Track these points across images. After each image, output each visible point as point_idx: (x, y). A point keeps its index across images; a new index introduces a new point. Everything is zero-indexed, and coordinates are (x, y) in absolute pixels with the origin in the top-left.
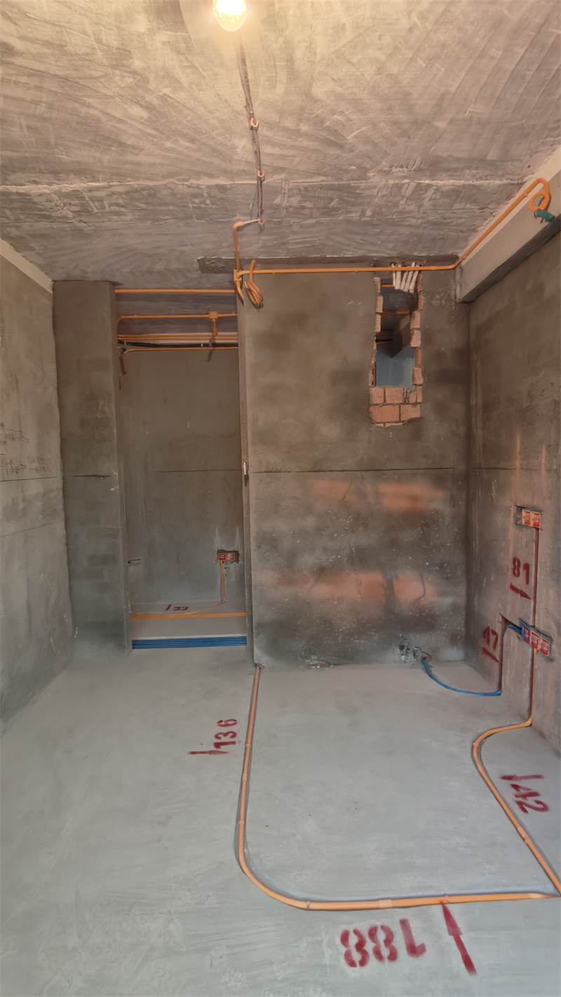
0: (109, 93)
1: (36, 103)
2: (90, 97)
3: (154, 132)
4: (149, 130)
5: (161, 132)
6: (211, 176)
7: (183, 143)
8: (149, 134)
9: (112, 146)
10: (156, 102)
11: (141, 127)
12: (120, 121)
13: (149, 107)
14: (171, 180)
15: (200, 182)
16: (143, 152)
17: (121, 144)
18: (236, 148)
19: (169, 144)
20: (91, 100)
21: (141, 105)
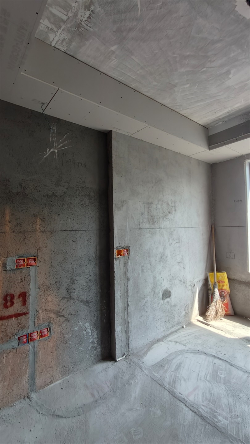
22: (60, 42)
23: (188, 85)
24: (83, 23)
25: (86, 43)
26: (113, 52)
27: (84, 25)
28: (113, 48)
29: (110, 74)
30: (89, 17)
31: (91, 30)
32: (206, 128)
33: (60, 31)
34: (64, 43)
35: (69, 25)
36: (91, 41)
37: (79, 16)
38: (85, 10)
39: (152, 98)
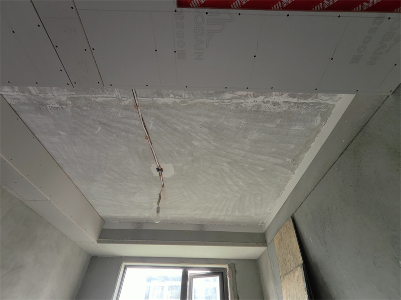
0: (204, 150)
1: (235, 148)
3: (192, 134)
4: (194, 135)
5: (189, 134)
6: (166, 105)
7: (180, 128)
8: (194, 133)
9: (215, 128)
10: (188, 147)
11: (198, 137)
12: (205, 140)
13: (191, 144)
14: (192, 102)
15: (173, 100)
16: (201, 123)
17: (210, 129)
18: (153, 124)
19: (187, 127)
20: (213, 148)
21: (194, 146)
22: (13, 97)
23: (106, 186)
25: (40, 115)
26: (59, 134)
27: (48, 107)
28: (61, 133)
29: (43, 143)
30: (57, 108)
31: (52, 113)
32: (103, 220)
33: (21, 94)
34: (16, 101)
35: (33, 98)
36: (45, 117)
37: (48, 102)
38: (57, 103)
39: (71, 178)
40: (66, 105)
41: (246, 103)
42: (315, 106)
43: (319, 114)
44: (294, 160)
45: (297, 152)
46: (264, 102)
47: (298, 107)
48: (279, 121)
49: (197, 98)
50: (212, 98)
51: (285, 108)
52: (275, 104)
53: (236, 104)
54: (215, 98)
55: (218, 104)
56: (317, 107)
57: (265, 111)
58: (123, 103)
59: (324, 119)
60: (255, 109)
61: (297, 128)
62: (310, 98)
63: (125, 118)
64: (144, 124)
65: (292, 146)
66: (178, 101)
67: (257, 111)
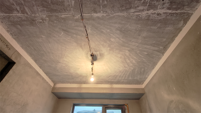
0: (117, 44)
1: (133, 42)
2: (121, 43)
3: (111, 34)
4: (112, 35)
5: (109, 34)
7: (104, 31)
8: (112, 34)
9: (124, 30)
10: (108, 42)
11: (114, 36)
12: (117, 37)
13: (110, 41)
16: (116, 28)
17: (121, 31)
18: (91, 30)
19: (108, 31)
20: (121, 42)
21: (111, 41)
22: (19, 17)
23: (64, 65)
24: (36, 21)
25: (32, 27)
28: (43, 36)
30: (41, 22)
31: (38, 25)
33: (22, 14)
34: (20, 19)
35: (28, 16)
36: (34, 27)
37: (36, 19)
38: (41, 19)
40: (46, 20)
41: (142, 15)
42: (181, 14)
43: (183, 20)
44: (164, 48)
45: (167, 43)
46: (152, 14)
47: (171, 16)
48: (159, 25)
49: (115, 13)
50: (123, 12)
51: (164, 16)
52: (158, 14)
53: (137, 15)
54: (125, 12)
55: (126, 16)
56: (182, 15)
57: (152, 19)
58: (75, 18)
59: (185, 22)
60: (146, 18)
61: (169, 28)
62: (179, 10)
63: (76, 26)
64: (86, 30)
65: (165, 40)
66: (105, 15)
67: (148, 19)
